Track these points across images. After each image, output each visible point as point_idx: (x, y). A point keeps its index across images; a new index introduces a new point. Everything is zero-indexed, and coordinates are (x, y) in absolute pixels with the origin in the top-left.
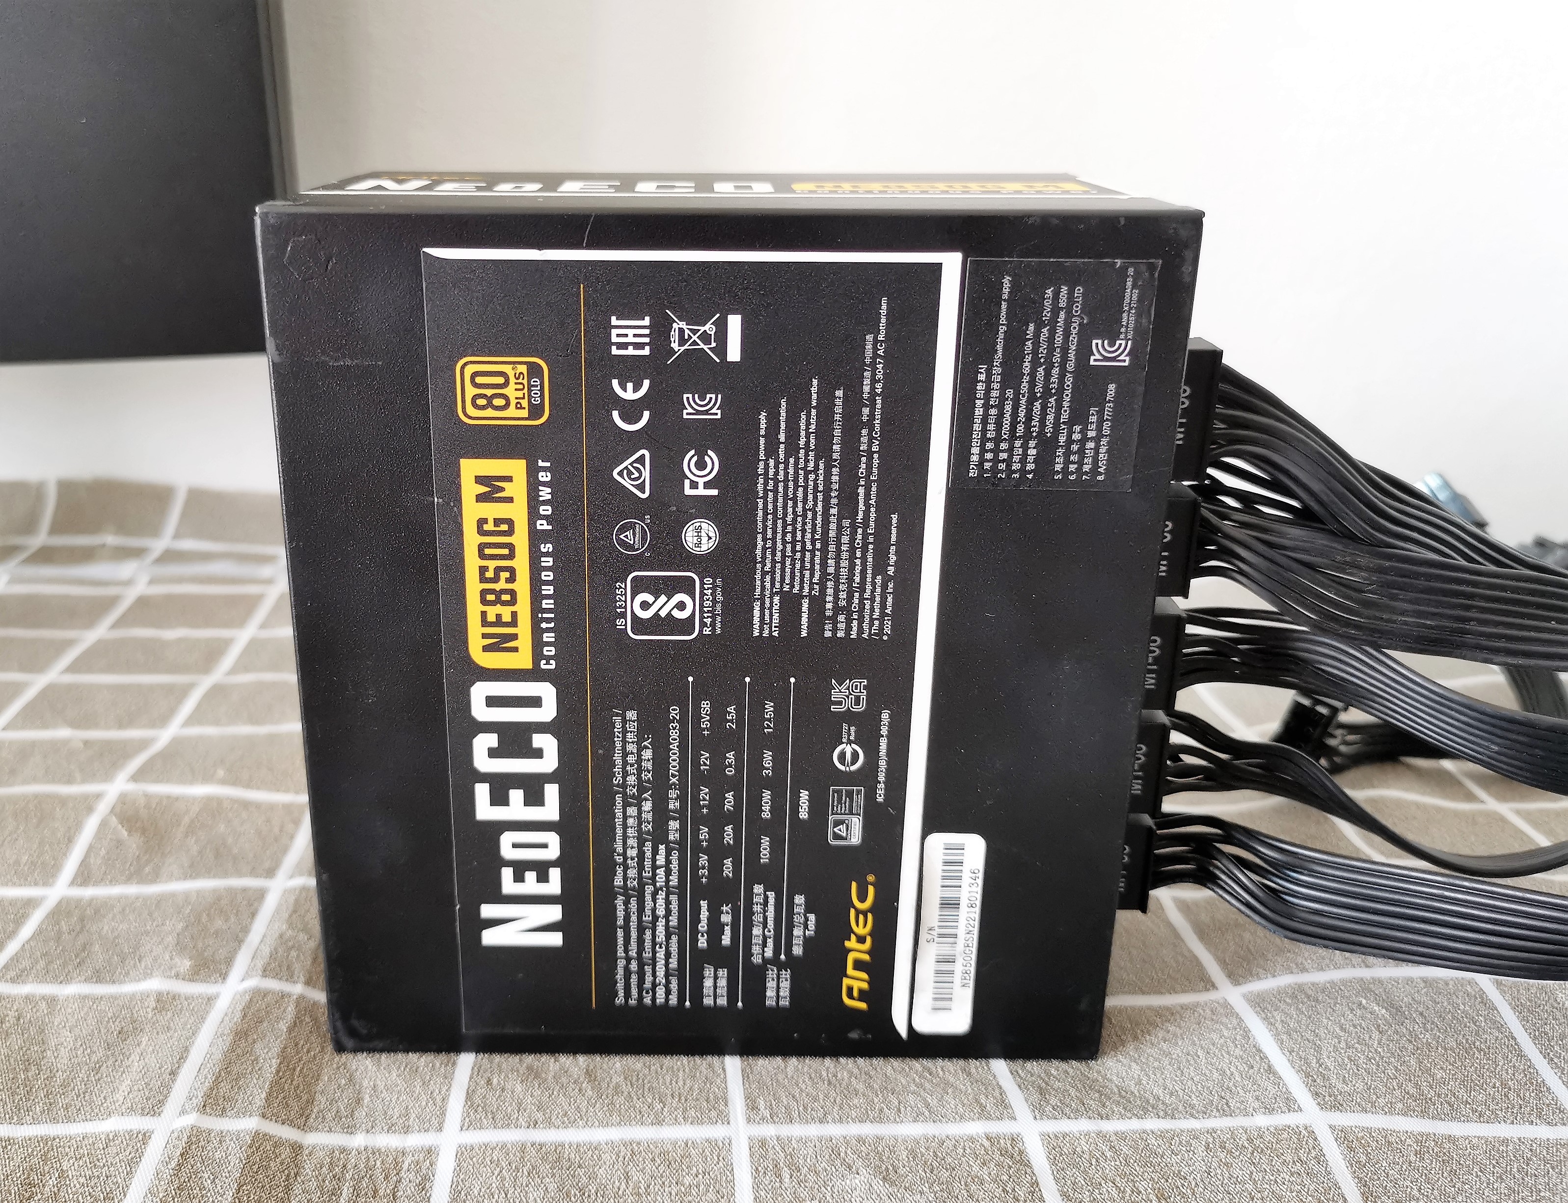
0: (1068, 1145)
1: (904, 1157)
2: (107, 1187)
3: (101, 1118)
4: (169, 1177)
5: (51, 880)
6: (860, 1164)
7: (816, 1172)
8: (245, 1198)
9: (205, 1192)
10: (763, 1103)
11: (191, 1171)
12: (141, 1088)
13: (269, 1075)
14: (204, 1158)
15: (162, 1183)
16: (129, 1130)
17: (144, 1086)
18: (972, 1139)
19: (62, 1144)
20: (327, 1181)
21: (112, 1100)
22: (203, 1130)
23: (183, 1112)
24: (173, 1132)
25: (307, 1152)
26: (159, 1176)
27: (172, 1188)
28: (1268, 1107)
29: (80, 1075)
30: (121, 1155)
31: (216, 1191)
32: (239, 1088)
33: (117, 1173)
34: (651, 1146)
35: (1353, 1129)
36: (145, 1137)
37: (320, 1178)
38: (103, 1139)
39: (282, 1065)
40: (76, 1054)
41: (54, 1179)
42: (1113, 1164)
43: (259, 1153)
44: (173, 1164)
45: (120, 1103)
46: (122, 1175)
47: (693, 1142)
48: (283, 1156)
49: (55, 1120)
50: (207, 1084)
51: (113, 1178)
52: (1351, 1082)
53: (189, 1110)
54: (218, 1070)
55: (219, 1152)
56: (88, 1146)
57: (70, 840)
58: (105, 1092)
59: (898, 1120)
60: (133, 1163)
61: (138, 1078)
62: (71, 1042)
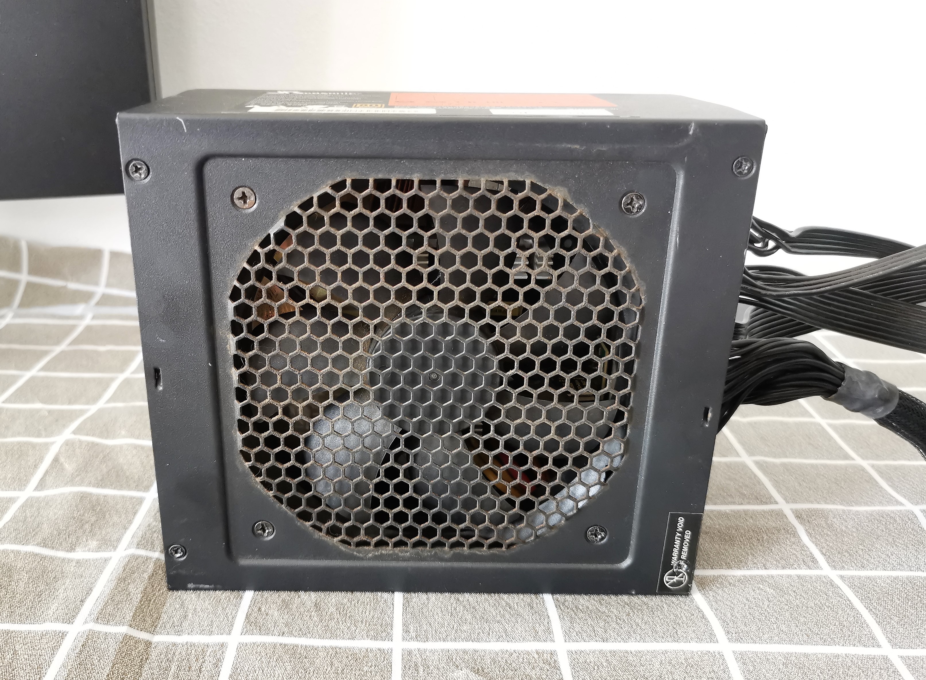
0: (582, 657)
1: (489, 663)
2: (40, 661)
3: (39, 623)
4: (74, 658)
5: (23, 488)
6: (463, 665)
7: (438, 669)
8: (116, 672)
9: (94, 667)
10: (412, 628)
11: (87, 654)
12: (63, 608)
13: (135, 603)
14: (95, 647)
15: (70, 661)
16: (54, 630)
17: (65, 607)
18: (528, 653)
19: (16, 635)
20: (163, 663)
21: (46, 614)
22: (95, 632)
23: (86, 622)
24: (79, 633)
25: (154, 646)
26: (69, 657)
27: (76, 664)
28: (700, 637)
29: (30, 598)
30: (49, 644)
31: (100, 666)
32: (118, 609)
33: (46, 654)
34: (347, 650)
35: (747, 653)
36: (63, 635)
37: (159, 661)
38: (40, 634)
39: (143, 598)
40: (29, 586)
41: (10, 655)
42: (606, 669)
43: (126, 647)
44: (77, 651)
45: (51, 615)
46: (48, 655)
47: (371, 650)
48: (140, 648)
49: (13, 622)
50: (100, 607)
51: (43, 656)
52: (749, 625)
53: (89, 621)
54: (107, 599)
55: (103, 645)
56: (31, 638)
57: (36, 467)
58: (43, 609)
59: (487, 640)
60: (55, 649)
61: (62, 603)
62: (26, 579)
